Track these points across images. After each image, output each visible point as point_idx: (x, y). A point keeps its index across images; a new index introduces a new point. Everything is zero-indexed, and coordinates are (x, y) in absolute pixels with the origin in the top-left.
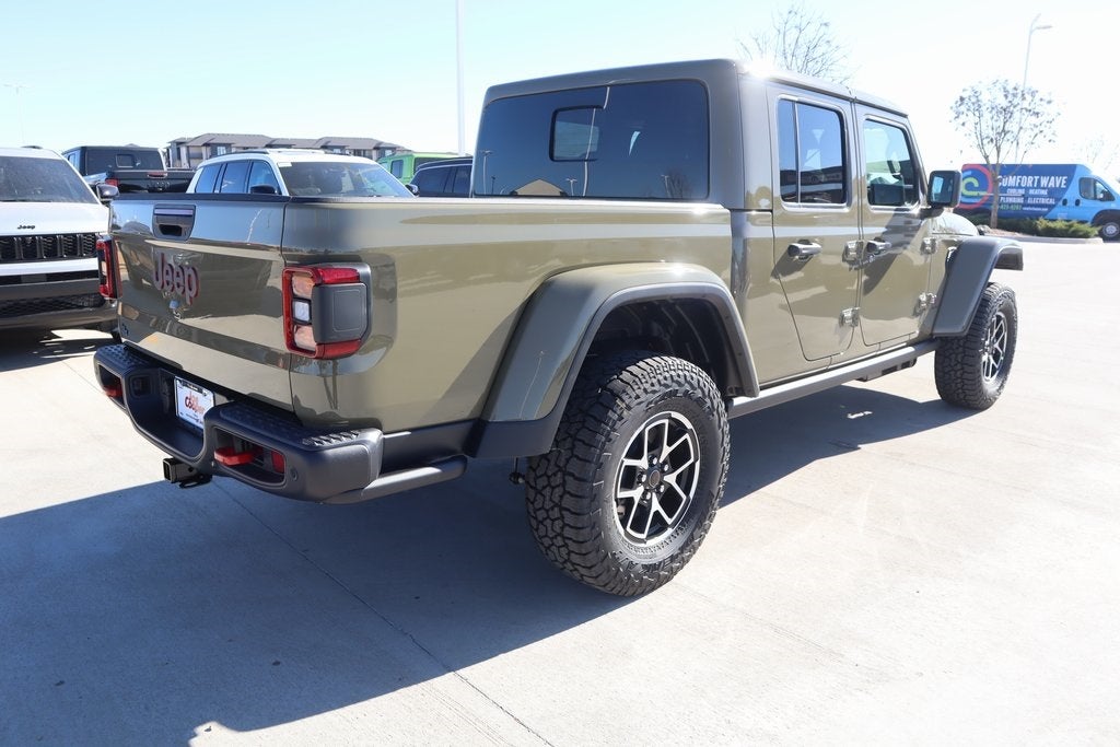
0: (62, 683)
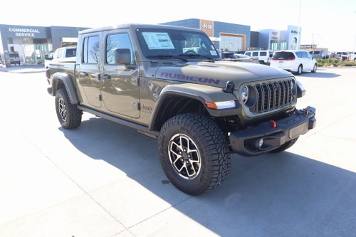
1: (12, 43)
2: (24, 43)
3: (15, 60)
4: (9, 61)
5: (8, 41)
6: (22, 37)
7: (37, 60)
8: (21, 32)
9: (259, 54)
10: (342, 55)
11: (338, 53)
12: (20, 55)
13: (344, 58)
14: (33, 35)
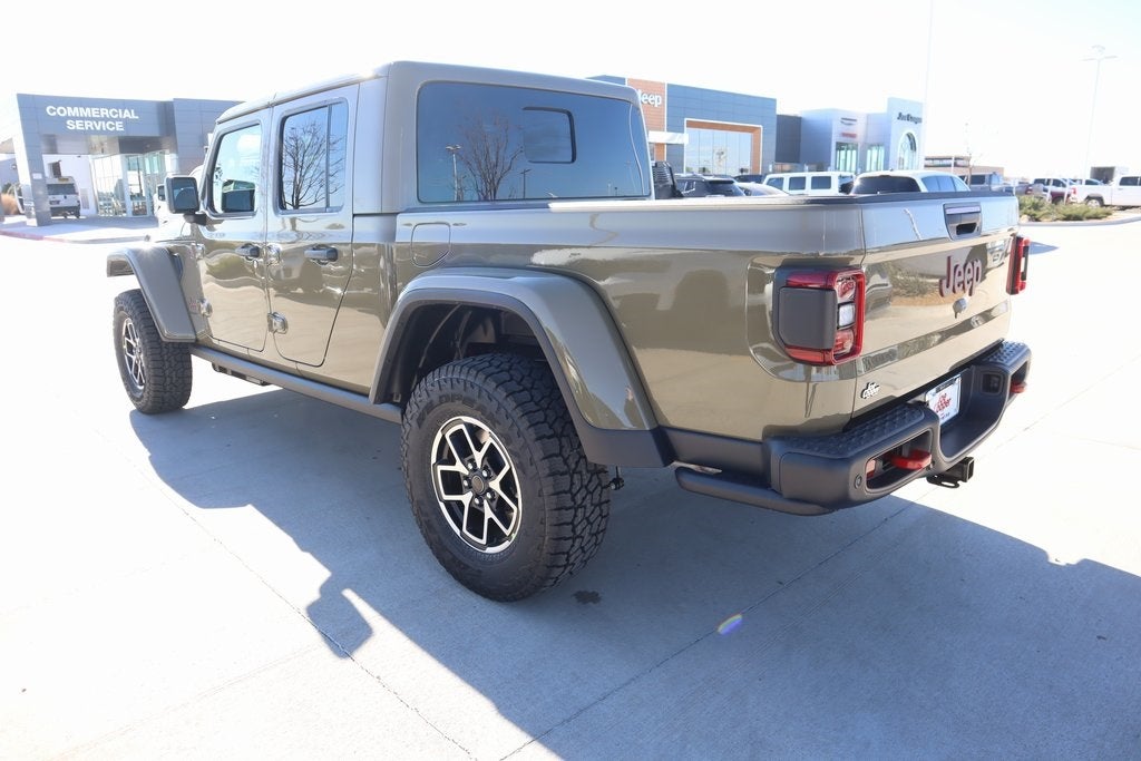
0: (1099, 637)
1: (54, 151)
2: (91, 150)
3: (64, 203)
4: (47, 207)
5: (44, 147)
6: (86, 134)
7: (130, 204)
8: (83, 118)
9: (808, 183)
10: (1051, 188)
11: (1037, 181)
12: (79, 187)
13: (1057, 198)
14: (119, 127)
